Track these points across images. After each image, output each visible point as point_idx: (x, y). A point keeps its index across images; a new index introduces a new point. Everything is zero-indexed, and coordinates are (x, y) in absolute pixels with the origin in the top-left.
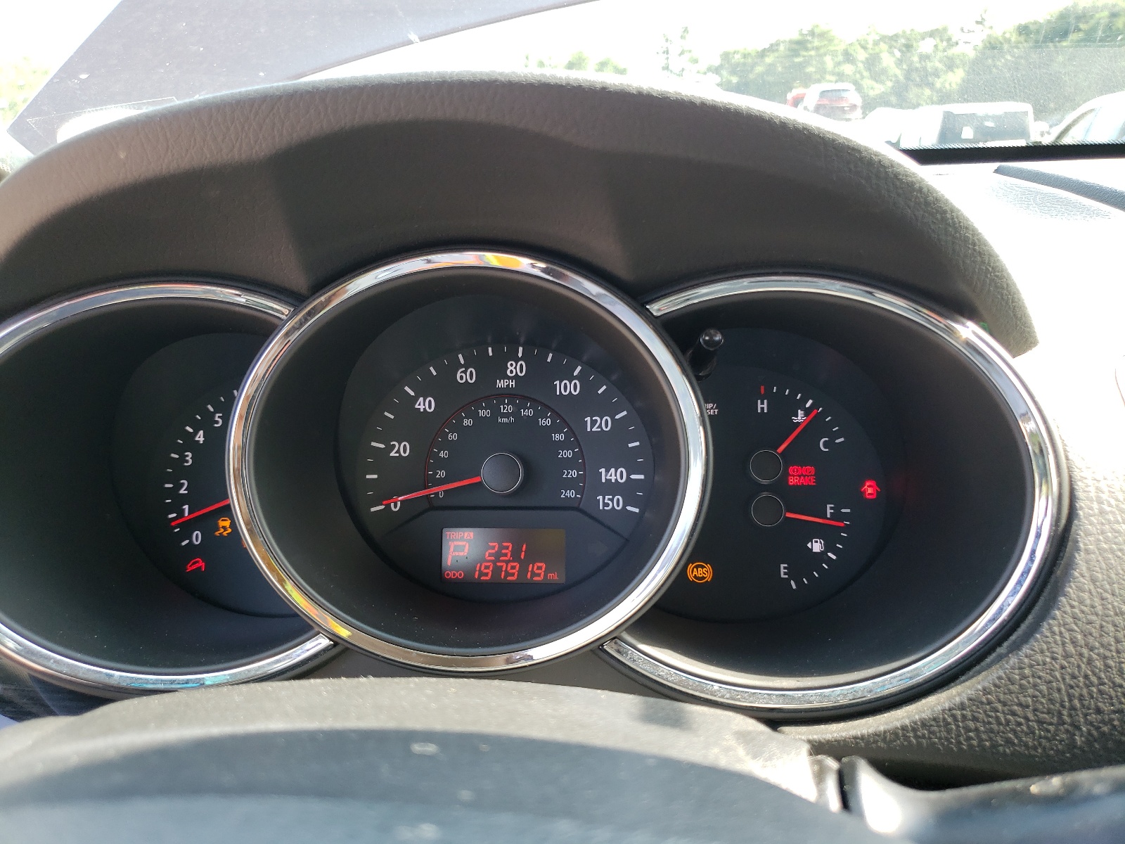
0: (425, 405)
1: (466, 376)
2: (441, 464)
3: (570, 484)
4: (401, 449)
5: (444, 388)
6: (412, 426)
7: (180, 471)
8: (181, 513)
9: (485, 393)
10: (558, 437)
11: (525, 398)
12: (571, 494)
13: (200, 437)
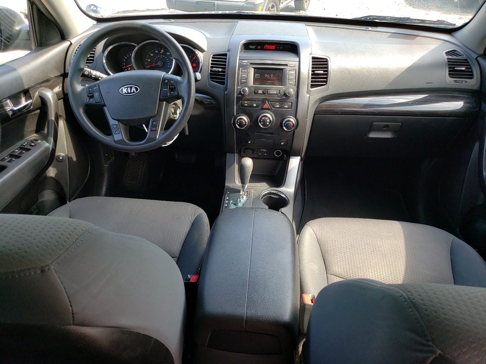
0: (152, 55)
1: (157, 52)
2: (154, 62)
3: (169, 65)
4: (149, 60)
5: (154, 53)
6: (150, 57)
7: (124, 62)
8: (124, 67)
9: (159, 53)
10: (167, 59)
11: (164, 55)
12: (169, 66)
13: (126, 58)
